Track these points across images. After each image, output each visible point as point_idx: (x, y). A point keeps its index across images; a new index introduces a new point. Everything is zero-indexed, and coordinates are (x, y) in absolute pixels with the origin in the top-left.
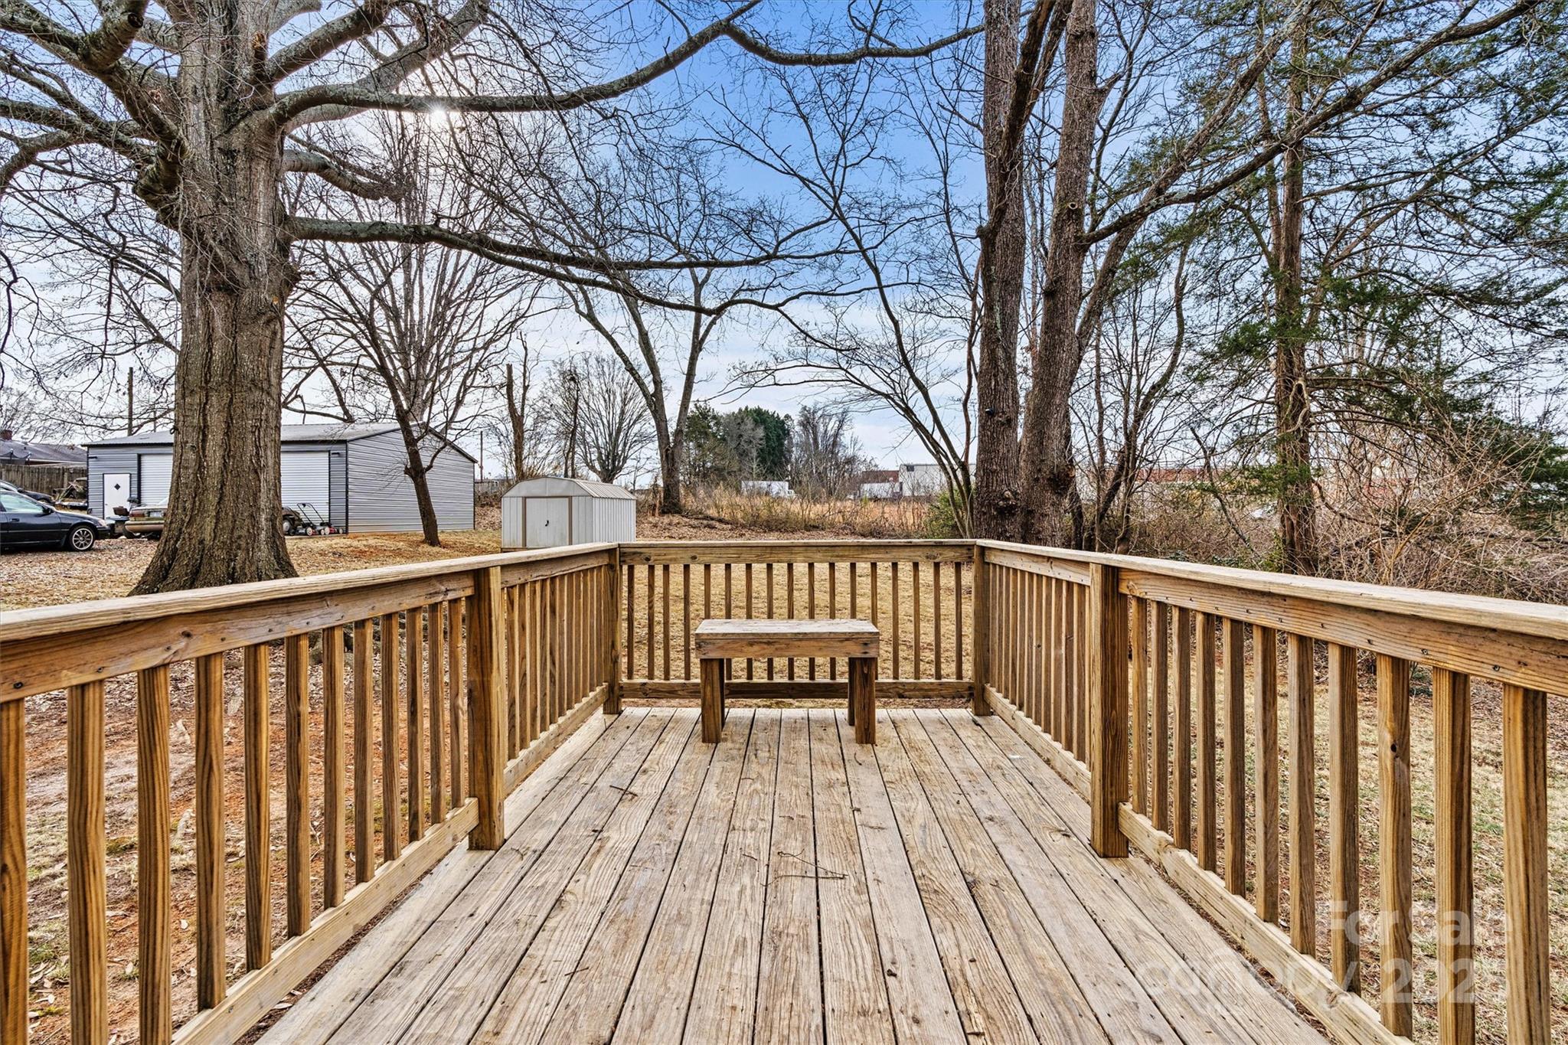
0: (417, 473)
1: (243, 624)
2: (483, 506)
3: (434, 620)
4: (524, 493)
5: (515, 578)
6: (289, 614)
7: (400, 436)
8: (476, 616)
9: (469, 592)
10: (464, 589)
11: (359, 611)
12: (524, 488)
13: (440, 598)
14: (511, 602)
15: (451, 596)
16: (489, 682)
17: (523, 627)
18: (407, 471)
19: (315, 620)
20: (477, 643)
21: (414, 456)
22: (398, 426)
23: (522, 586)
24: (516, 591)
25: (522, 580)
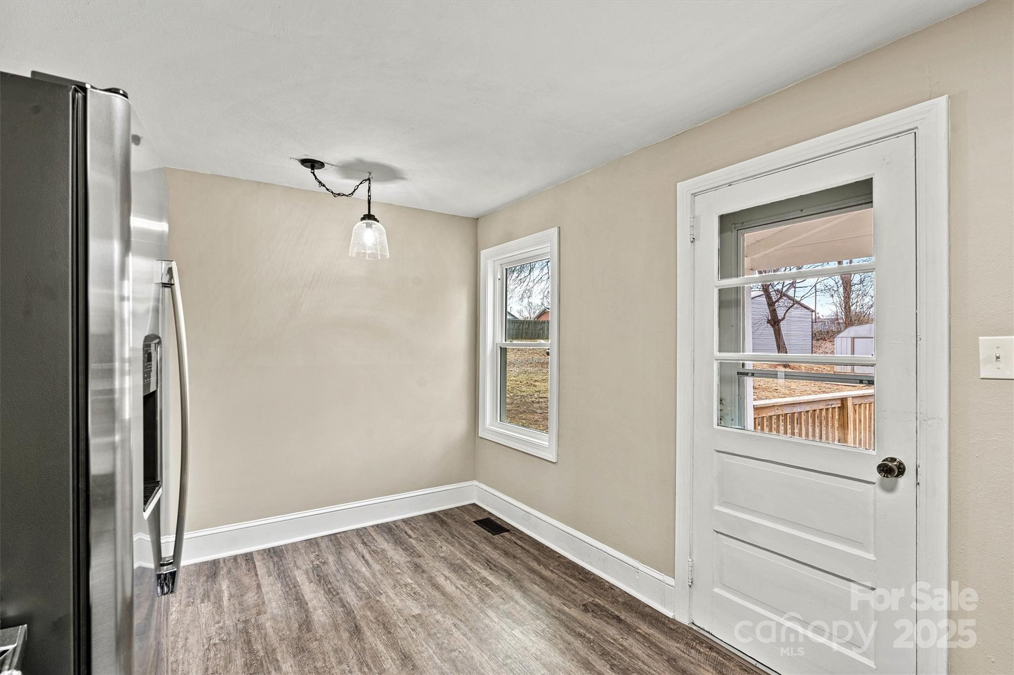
0: (775, 323)
1: (786, 408)
2: (818, 340)
3: (827, 414)
4: (852, 335)
5: (857, 401)
6: (793, 407)
7: (764, 299)
8: (842, 414)
9: (839, 405)
10: (837, 404)
11: (808, 408)
12: (852, 331)
13: (829, 406)
14: (855, 411)
15: (833, 406)
16: (847, 438)
17: (860, 421)
18: (769, 322)
19: (797, 409)
20: (842, 423)
21: (773, 312)
22: (763, 293)
23: (860, 405)
24: (857, 406)
25: (860, 403)
